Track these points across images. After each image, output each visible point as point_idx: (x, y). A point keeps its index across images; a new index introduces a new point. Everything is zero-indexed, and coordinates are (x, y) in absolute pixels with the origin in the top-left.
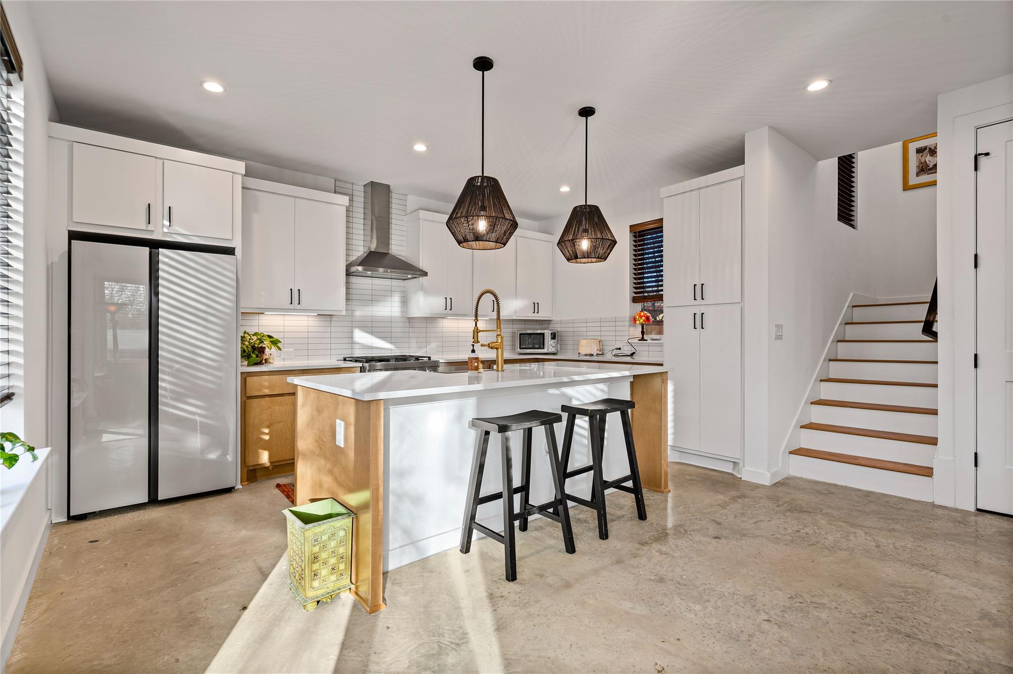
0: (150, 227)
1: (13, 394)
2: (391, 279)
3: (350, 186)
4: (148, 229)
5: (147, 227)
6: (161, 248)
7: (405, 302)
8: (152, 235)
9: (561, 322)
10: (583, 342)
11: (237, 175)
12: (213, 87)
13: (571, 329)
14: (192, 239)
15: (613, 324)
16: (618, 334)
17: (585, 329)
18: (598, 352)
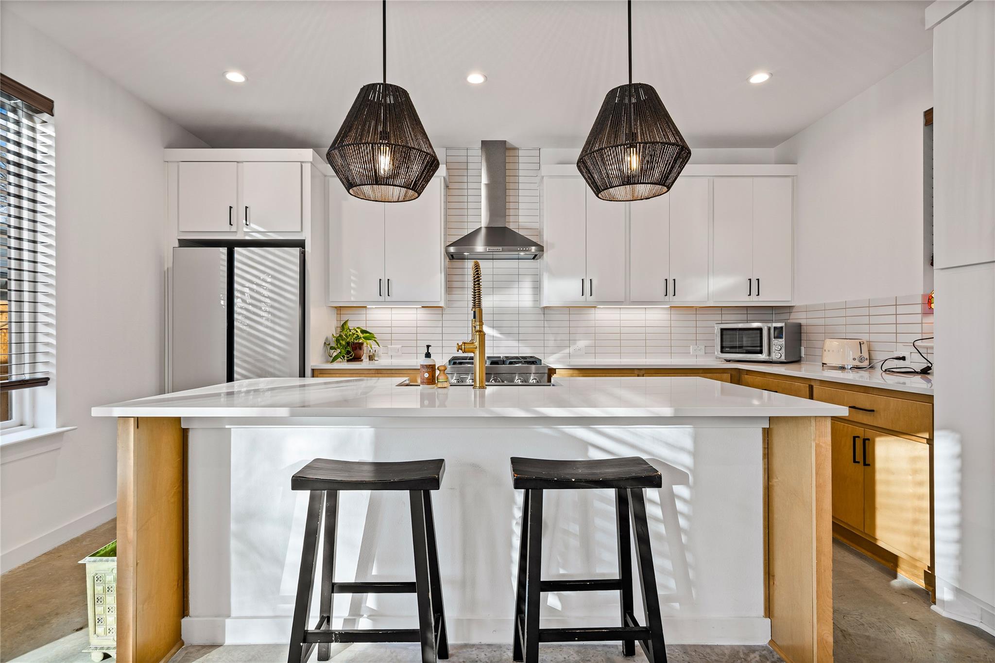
0: (234, 229)
1: (48, 379)
2: (518, 259)
3: (464, 153)
4: (231, 231)
5: (230, 229)
6: (236, 247)
7: (537, 288)
8: (236, 236)
9: (807, 309)
10: (831, 345)
11: (306, 164)
12: (235, 77)
13: (821, 322)
14: (269, 236)
15: (892, 310)
16: (900, 328)
17: (842, 321)
18: (857, 363)
